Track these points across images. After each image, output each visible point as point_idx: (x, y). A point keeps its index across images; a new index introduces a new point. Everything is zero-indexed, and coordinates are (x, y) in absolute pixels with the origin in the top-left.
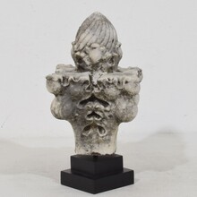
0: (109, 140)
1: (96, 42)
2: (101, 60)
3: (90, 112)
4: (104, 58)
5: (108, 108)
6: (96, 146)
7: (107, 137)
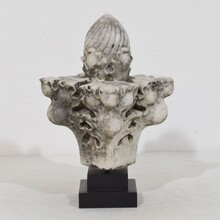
0: (105, 153)
1: (93, 46)
2: (96, 66)
3: (81, 121)
4: (99, 64)
5: (95, 119)
6: (95, 158)
7: (103, 151)
